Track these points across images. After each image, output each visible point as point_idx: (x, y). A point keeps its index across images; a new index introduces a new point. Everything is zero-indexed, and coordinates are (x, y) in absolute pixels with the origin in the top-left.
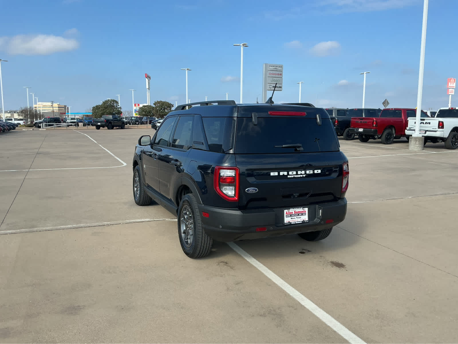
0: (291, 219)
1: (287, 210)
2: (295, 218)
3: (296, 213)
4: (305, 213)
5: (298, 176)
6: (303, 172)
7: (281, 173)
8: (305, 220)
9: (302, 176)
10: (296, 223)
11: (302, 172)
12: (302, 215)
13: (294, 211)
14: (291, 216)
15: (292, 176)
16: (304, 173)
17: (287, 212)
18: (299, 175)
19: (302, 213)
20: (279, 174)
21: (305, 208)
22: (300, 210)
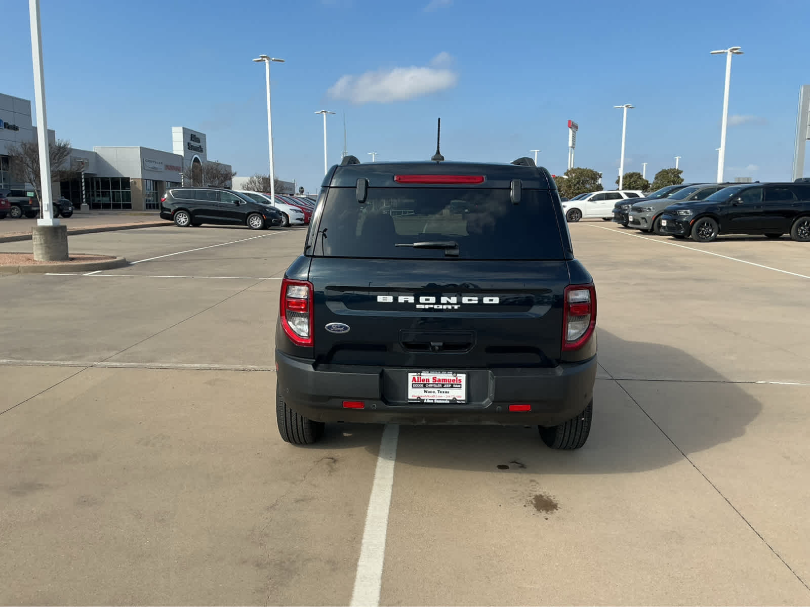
0: (426, 392)
1: (415, 374)
2: (434, 392)
3: (437, 383)
4: (459, 384)
5: (441, 307)
6: (454, 300)
7: (401, 299)
8: (458, 399)
9: (450, 307)
10: (436, 401)
11: (450, 298)
12: (452, 387)
13: (432, 377)
14: (424, 386)
15: (427, 307)
16: (456, 302)
17: (414, 378)
18: (443, 304)
19: (452, 383)
20: (396, 299)
21: (458, 375)
22: (449, 376)
